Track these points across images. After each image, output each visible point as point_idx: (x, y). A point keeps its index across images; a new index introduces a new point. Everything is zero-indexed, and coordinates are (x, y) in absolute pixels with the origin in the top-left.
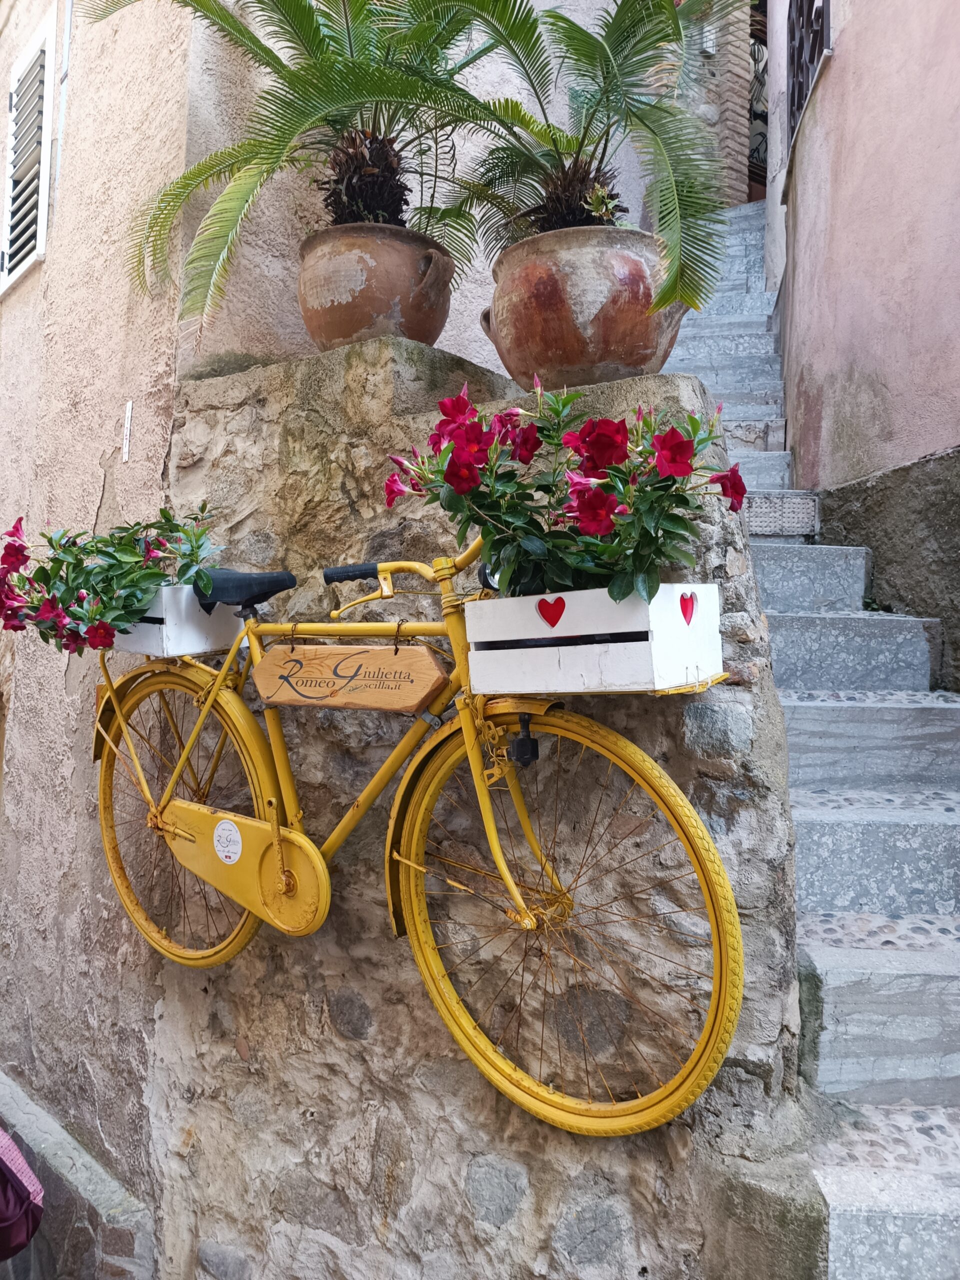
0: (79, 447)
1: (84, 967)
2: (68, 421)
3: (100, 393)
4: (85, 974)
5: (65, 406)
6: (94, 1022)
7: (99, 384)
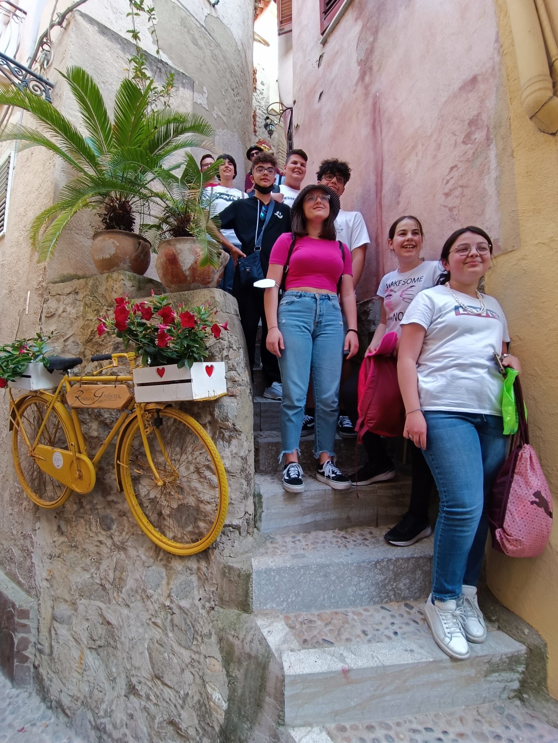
0: (11, 308)
1: (11, 512)
2: (8, 298)
3: (19, 288)
4: (11, 514)
5: (7, 292)
6: (15, 532)
7: (19, 284)
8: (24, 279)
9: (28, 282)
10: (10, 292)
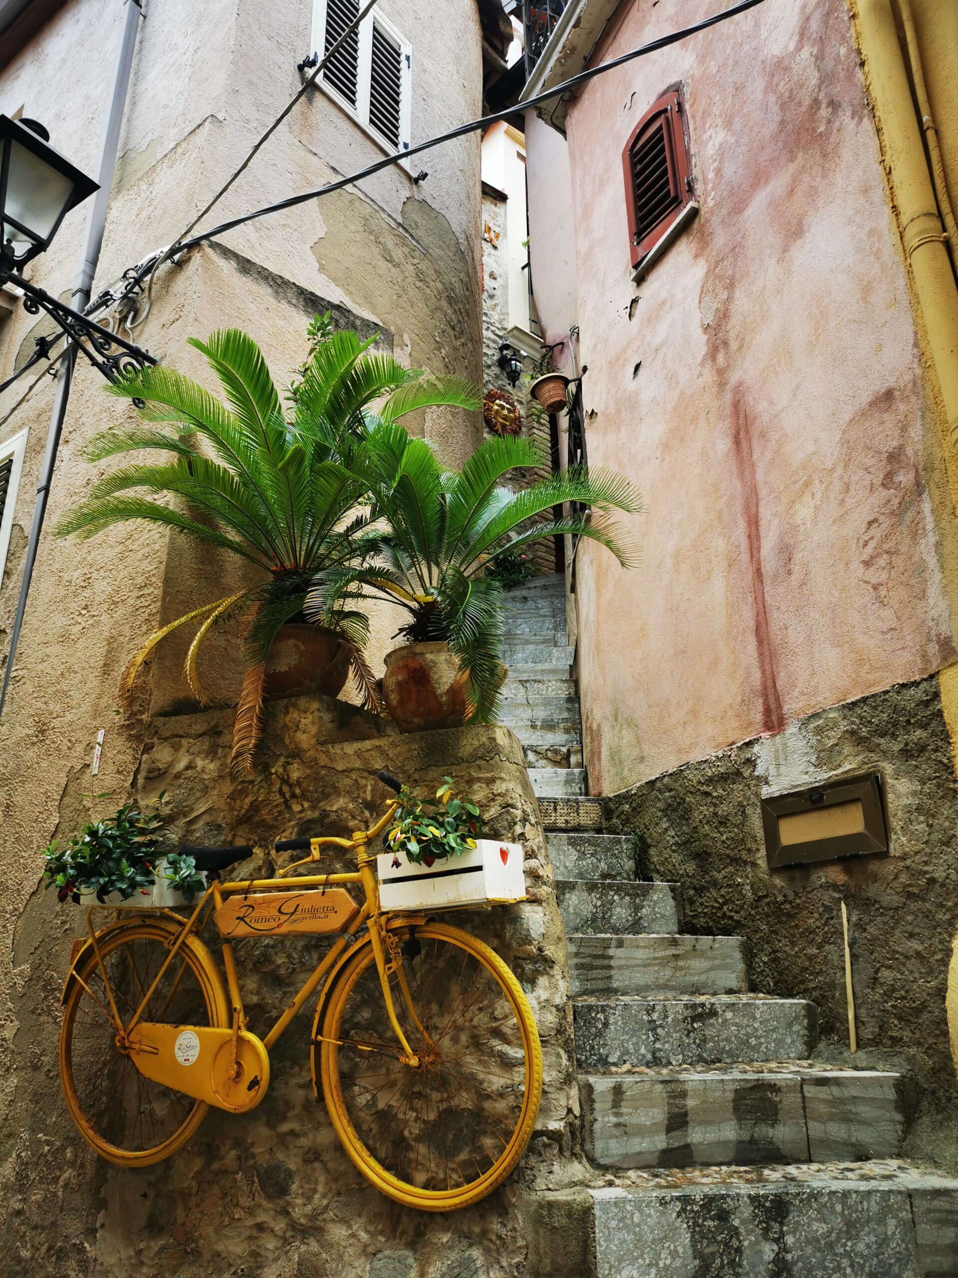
0: (44, 764)
2: (33, 744)
3: (71, 724)
5: (30, 732)
7: (69, 717)
8: (86, 707)
9: (96, 713)
10: (42, 732)
